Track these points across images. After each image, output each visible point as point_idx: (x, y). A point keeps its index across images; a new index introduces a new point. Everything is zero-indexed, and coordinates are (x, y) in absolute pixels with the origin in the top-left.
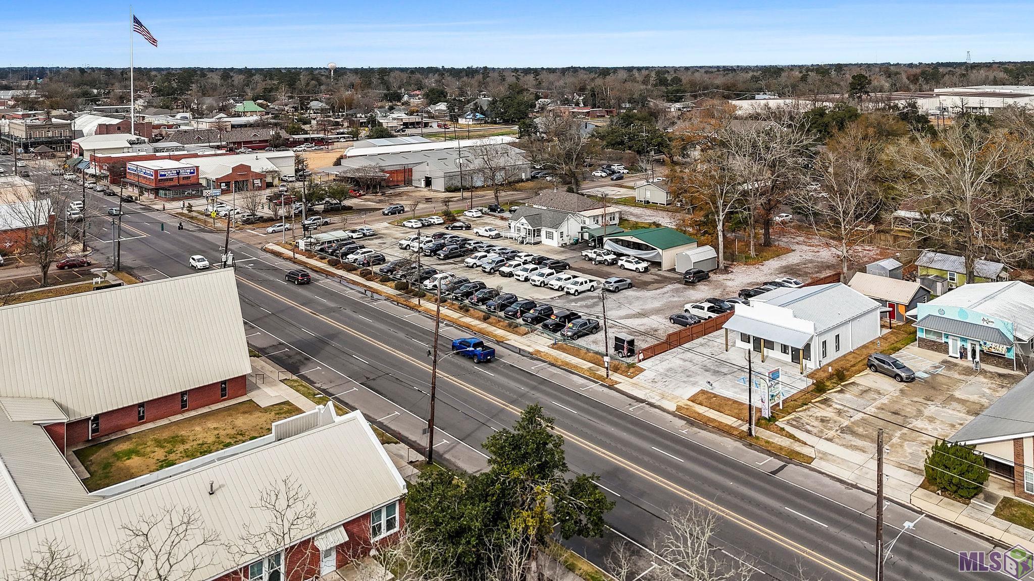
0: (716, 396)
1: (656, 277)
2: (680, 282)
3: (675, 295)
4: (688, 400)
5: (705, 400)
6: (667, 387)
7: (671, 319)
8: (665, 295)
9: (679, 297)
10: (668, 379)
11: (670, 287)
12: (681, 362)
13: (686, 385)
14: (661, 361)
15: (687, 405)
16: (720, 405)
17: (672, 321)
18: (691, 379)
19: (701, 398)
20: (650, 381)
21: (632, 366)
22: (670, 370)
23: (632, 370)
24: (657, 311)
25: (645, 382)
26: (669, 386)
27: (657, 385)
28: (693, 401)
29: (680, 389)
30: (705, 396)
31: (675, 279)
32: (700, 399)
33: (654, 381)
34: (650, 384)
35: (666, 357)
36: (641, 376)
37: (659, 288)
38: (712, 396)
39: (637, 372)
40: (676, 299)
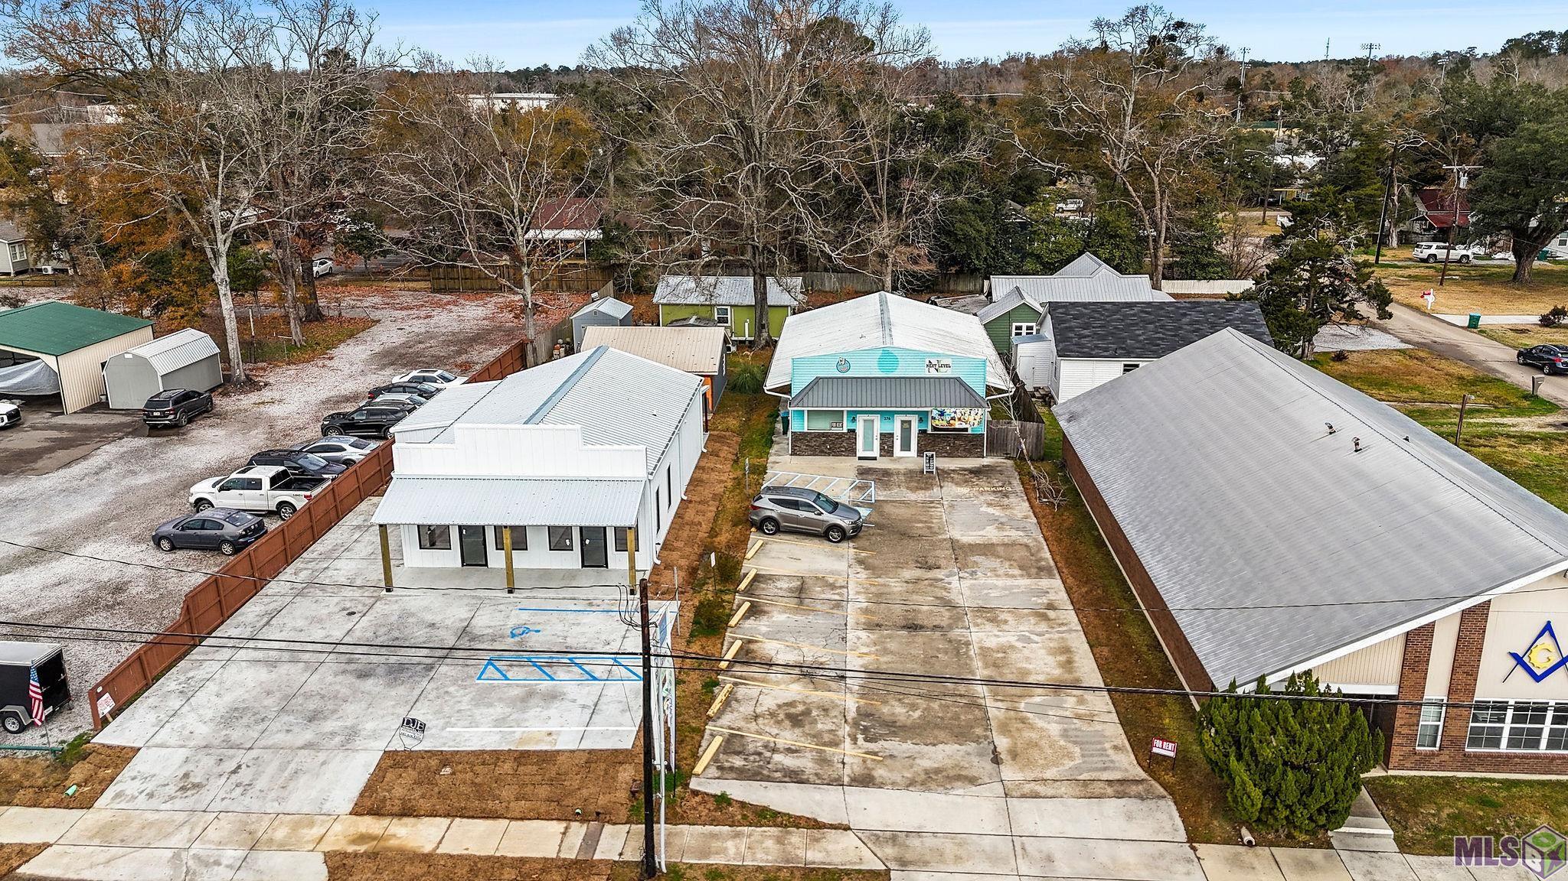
0: (446, 758)
1: (55, 434)
2: (135, 433)
3: (136, 468)
4: (355, 812)
5: (418, 793)
6: (253, 792)
7: (157, 540)
8: (102, 476)
9: (152, 470)
10: (240, 756)
11: (109, 451)
12: (263, 674)
13: (322, 756)
14: (187, 695)
15: (362, 838)
16: (481, 791)
17: (165, 544)
18: (329, 725)
19: (399, 788)
20: (171, 789)
21: (76, 751)
22: (233, 715)
23: (79, 772)
24: (94, 528)
25: (154, 803)
26: (260, 784)
27: (205, 797)
28: (376, 812)
29: (303, 779)
30: (410, 775)
31: (117, 428)
32: (399, 792)
33: (187, 785)
34: (179, 804)
35: (200, 674)
36: (126, 782)
37: (76, 460)
38: (434, 762)
39: (102, 773)
40: (144, 479)
